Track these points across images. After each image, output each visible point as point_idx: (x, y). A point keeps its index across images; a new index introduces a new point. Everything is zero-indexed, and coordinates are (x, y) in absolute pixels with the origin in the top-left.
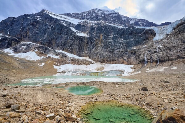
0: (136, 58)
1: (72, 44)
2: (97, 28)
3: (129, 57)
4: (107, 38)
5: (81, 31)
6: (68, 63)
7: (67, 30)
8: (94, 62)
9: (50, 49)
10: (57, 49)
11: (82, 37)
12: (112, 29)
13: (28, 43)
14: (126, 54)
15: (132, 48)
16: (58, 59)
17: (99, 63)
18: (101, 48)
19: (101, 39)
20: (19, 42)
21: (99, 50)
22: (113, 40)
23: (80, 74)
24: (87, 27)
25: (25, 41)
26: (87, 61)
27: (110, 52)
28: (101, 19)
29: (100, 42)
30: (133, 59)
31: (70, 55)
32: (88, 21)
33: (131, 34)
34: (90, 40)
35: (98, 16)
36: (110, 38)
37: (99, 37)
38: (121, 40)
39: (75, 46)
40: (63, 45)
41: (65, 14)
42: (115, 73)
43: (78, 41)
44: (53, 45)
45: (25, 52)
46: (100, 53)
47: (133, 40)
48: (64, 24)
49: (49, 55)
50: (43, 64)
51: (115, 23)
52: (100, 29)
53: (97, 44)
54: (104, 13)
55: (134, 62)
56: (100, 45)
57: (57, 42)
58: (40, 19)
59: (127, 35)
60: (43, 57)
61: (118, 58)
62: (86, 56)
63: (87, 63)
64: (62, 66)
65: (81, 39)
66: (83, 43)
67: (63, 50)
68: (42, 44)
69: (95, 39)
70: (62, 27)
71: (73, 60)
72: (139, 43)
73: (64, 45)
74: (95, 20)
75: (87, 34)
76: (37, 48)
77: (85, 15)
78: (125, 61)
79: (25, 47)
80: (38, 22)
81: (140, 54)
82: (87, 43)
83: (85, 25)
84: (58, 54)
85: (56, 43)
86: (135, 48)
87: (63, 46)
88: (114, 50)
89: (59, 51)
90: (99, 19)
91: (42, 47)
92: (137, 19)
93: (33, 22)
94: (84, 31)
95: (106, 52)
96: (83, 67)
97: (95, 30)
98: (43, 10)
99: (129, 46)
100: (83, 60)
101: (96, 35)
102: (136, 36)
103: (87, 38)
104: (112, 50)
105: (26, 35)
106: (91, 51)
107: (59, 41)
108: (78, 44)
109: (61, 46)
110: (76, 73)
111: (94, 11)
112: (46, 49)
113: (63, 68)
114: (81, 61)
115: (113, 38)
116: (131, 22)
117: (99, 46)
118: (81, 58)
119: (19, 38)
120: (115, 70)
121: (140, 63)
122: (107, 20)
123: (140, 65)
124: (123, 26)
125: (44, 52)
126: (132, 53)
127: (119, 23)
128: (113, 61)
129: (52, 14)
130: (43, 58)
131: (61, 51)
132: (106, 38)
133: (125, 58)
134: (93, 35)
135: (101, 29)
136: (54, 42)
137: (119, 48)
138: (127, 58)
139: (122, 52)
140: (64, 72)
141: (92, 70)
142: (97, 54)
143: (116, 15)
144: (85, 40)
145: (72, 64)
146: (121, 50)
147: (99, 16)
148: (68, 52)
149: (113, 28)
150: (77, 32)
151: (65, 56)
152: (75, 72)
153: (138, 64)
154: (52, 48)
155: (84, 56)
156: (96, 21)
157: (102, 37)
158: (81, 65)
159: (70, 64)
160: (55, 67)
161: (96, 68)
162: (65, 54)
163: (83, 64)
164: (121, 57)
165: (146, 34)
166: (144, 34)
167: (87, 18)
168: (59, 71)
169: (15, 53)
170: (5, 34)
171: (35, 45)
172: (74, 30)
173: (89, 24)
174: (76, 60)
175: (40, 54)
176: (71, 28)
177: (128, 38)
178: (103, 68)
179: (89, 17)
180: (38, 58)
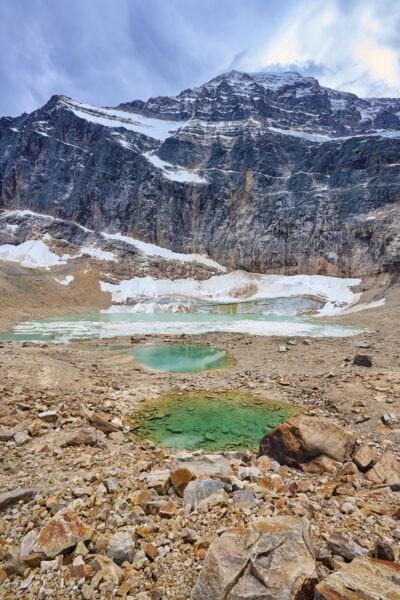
0: (373, 254)
1: (153, 211)
2: (236, 149)
3: (346, 250)
4: (270, 182)
5: (180, 163)
6: (142, 275)
7: (135, 165)
8: (224, 269)
9: (86, 230)
10: (107, 229)
11: (182, 184)
12: (288, 151)
13: (22, 213)
14: (335, 239)
15: (361, 218)
16: (111, 263)
17: (240, 274)
18: (248, 222)
19: (248, 189)
21: (241, 227)
22: (289, 189)
23: (180, 308)
24: (201, 147)
25: (14, 209)
26: (200, 266)
27: (280, 234)
28: (248, 113)
29: (243, 202)
30: (362, 256)
31: (148, 249)
32: (204, 124)
33: (360, 164)
34: (210, 196)
35: (236, 101)
36: (281, 182)
37: (243, 182)
38: (321, 189)
39: (160, 218)
40: (123, 214)
41: (124, 107)
42: (294, 304)
43: (171, 199)
44: (95, 217)
45: (17, 243)
46: (244, 239)
47: (365, 185)
48: (125, 144)
49: (84, 250)
50: (70, 278)
51: (301, 123)
52: (246, 151)
53: (234, 206)
54: (262, 88)
55: (363, 269)
56: (243, 211)
57: (106, 207)
58: (49, 132)
59: (344, 170)
60: (66, 257)
61: (307, 254)
62: (197, 252)
63: (200, 274)
64: (124, 283)
65: (180, 191)
66: (187, 206)
67: (125, 231)
68: (61, 215)
69: (227, 191)
70: (119, 155)
71: (157, 265)
72: (388, 196)
73: (127, 217)
74: (227, 118)
75: (201, 174)
76: (50, 229)
77: (193, 100)
78: (329, 265)
79: (14, 227)
80: (42, 142)
81: (389, 240)
82: (202, 207)
83: (194, 142)
84: (109, 247)
85: (103, 211)
86: (371, 217)
87: (125, 219)
88: (292, 225)
89: (113, 237)
90: (240, 115)
91: (62, 224)
92: (389, 100)
93: (29, 142)
94: (188, 164)
95: (263, 234)
96: (187, 287)
97: (228, 157)
98: (55, 99)
99: (350, 211)
100: (190, 264)
101: (232, 177)
102: (378, 169)
103: (201, 188)
104: (286, 225)
105: (14, 189)
106: (212, 232)
107: (110, 203)
108: (170, 211)
109: (118, 221)
110: (166, 306)
111: (223, 82)
112: (75, 230)
113: (127, 289)
114: (183, 268)
115: (292, 185)
116: (365, 116)
117: (241, 216)
118: (183, 258)
120: (292, 297)
121: (386, 271)
122: (271, 116)
123: (386, 279)
124: (333, 135)
125: (69, 240)
126: (358, 235)
127: (315, 122)
128: (287, 264)
129: (84, 110)
130: (68, 261)
131: (118, 236)
132: (265, 183)
133: (332, 255)
134: (220, 174)
135: (250, 151)
136: (95, 207)
137: (312, 219)
138: (340, 254)
139: (321, 232)
140: (130, 302)
141: (218, 295)
142: (234, 242)
143: (307, 90)
144: (195, 197)
145: (155, 275)
146: (319, 226)
147: (243, 100)
148: (140, 237)
149: (293, 145)
150: (167, 168)
151: (133, 253)
152: (164, 301)
153: (379, 273)
154: (93, 228)
155: (190, 252)
156: (230, 123)
157: (251, 181)
158: (183, 280)
159: (149, 278)
160: (105, 287)
161: (229, 289)
162: (133, 246)
163: (190, 276)
164: (316, 250)
167: (198, 114)
168: (115, 300)
171: (42, 219)
172: (155, 161)
173: (207, 136)
174: (165, 263)
175: (58, 248)
176: (146, 155)
177: (349, 181)
178: (253, 289)
179: (206, 109)
180: (54, 259)
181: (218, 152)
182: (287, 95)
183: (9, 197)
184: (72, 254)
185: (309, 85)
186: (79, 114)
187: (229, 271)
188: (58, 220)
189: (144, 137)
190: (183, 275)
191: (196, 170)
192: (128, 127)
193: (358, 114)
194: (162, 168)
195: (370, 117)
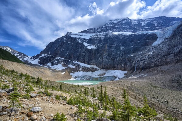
0: (130, 65)
1: (84, 56)
4: (111, 47)
5: (91, 44)
6: (80, 71)
7: (81, 46)
9: (70, 61)
11: (91, 49)
12: (116, 39)
13: (58, 58)
15: (130, 56)
16: (74, 68)
17: (103, 70)
18: (106, 57)
20: (54, 58)
21: (104, 58)
23: (86, 79)
26: (93, 68)
27: (112, 60)
31: (82, 65)
33: (132, 41)
34: (97, 51)
35: (106, 27)
36: (114, 47)
38: (122, 48)
39: (86, 57)
40: (78, 57)
42: (111, 78)
43: (88, 53)
44: (72, 58)
45: (56, 65)
46: (104, 61)
47: (132, 47)
48: (80, 41)
49: (69, 66)
50: (64, 72)
52: (106, 40)
53: (103, 53)
55: (128, 69)
56: (105, 54)
58: (65, 41)
59: (128, 43)
60: (65, 67)
62: (93, 65)
63: (93, 70)
64: (76, 73)
65: (90, 51)
66: (92, 54)
67: (78, 61)
68: (66, 58)
69: (101, 50)
70: (78, 44)
71: (83, 68)
72: (137, 50)
75: (95, 46)
76: (63, 61)
77: (97, 28)
79: (57, 61)
80: (64, 43)
81: (133, 62)
82: (95, 54)
83: (95, 38)
84: (74, 65)
85: (74, 57)
86: (132, 55)
88: (115, 57)
89: (75, 62)
91: (65, 60)
93: (62, 43)
94: (93, 44)
95: (109, 60)
96: (89, 74)
97: (102, 41)
98: (68, 33)
99: (127, 54)
100: (91, 68)
101: (102, 46)
103: (95, 50)
105: (58, 53)
106: (97, 60)
107: (75, 55)
108: (88, 56)
109: (77, 59)
110: (83, 78)
112: (68, 61)
113: (76, 74)
114: (89, 69)
115: (116, 47)
116: (143, 24)
117: (104, 56)
118: (89, 66)
119: (54, 56)
120: (111, 76)
121: (131, 70)
125: (66, 63)
128: (114, 67)
131: (76, 62)
134: (99, 46)
136: (72, 56)
137: (119, 56)
138: (124, 65)
141: (96, 76)
142: (102, 62)
144: (94, 52)
145: (83, 71)
146: (120, 58)
148: (81, 62)
151: (79, 66)
154: (72, 60)
157: (106, 47)
160: (71, 74)
162: (79, 64)
163: (91, 71)
164: (120, 64)
165: (147, 39)
166: (145, 40)
167: (98, 31)
168: (72, 77)
169: (52, 66)
170: (48, 54)
171: (62, 59)
172: (86, 44)
173: (98, 37)
174: (85, 68)
175: (64, 65)
176: (84, 43)
177: (129, 46)
178: (104, 74)
179: (100, 30)
180: (63, 68)
181: (100, 41)
182: (120, 23)
183: (57, 55)
185: (126, 19)
186: (72, 36)
187: (100, 69)
189: (84, 39)
190: (89, 71)
192: (81, 37)
193: (141, 24)
194: (87, 46)
195: (145, 24)
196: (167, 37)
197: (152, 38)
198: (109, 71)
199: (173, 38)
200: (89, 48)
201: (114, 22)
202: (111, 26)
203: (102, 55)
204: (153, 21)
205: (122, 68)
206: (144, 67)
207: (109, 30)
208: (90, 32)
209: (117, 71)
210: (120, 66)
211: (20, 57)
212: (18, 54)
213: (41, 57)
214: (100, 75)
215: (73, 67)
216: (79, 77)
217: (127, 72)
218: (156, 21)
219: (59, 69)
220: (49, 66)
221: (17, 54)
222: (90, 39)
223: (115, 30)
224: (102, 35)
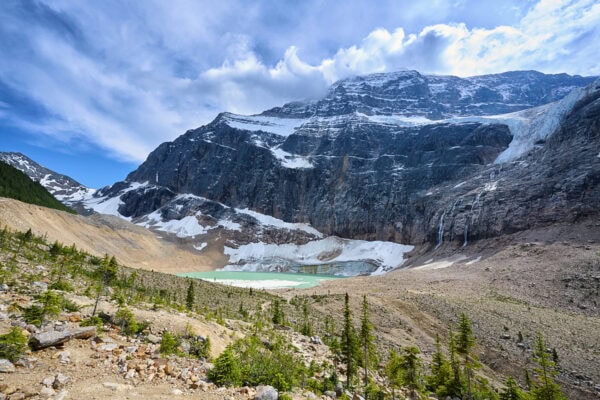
0: (424, 226)
1: (272, 191)
2: (338, 139)
3: (408, 222)
4: (362, 163)
5: (298, 153)
6: (256, 241)
7: (263, 158)
8: (320, 235)
9: (225, 207)
10: (239, 206)
11: (295, 170)
12: (379, 137)
13: (187, 196)
14: (402, 211)
15: (422, 194)
16: (236, 232)
17: (333, 239)
18: (343, 196)
19: (344, 169)
20: (172, 196)
22: (375, 169)
24: (314, 139)
25: (183, 193)
26: (302, 233)
27: (365, 206)
29: (341, 180)
30: (419, 226)
31: (265, 220)
32: (321, 119)
33: (431, 147)
34: (314, 176)
36: (370, 164)
37: (341, 164)
38: (398, 169)
39: (277, 196)
40: (251, 195)
41: (266, 113)
43: (285, 182)
44: (232, 197)
45: (179, 219)
46: (339, 209)
47: (430, 165)
48: (259, 143)
49: (221, 223)
50: (204, 245)
51: (402, 108)
52: (345, 141)
53: (333, 183)
54: (369, 87)
56: (340, 188)
57: (240, 190)
58: (212, 140)
59: (417, 152)
60: (208, 227)
61: (383, 223)
62: (302, 221)
63: (300, 239)
64: (242, 247)
65: (292, 175)
66: (297, 186)
67: (251, 207)
68: (210, 197)
69: (328, 173)
70: (253, 152)
71: (269, 233)
72: (445, 175)
73: (254, 196)
75: (310, 160)
76: (201, 208)
77: (316, 101)
78: (397, 233)
79: (180, 207)
80: (207, 147)
82: (308, 186)
83: (310, 135)
84: (237, 219)
85: (238, 193)
86: (429, 193)
87: (252, 198)
88: (374, 199)
89: (242, 211)
90: (349, 110)
91: (208, 203)
93: (199, 148)
94: (303, 152)
95: (354, 206)
96: (288, 250)
97: (332, 145)
98: (220, 115)
99: (415, 187)
100: (294, 231)
101: (333, 161)
102: (442, 151)
103: (308, 171)
104: (369, 199)
105: (185, 180)
106: (315, 205)
107: (245, 186)
108: (285, 191)
109: (247, 199)
111: (340, 88)
112: (218, 208)
113: (244, 252)
114: (288, 235)
115: (378, 165)
117: (338, 192)
118: (290, 226)
119: (172, 188)
121: (428, 241)
122: (376, 106)
123: (426, 247)
124: (430, 117)
125: (213, 215)
126: (418, 209)
127: (415, 106)
128: (368, 232)
129: (238, 120)
130: (209, 231)
131: (246, 211)
132: (357, 164)
133: (399, 225)
134: (324, 159)
135: (348, 140)
136: (233, 190)
137: (388, 195)
138: (404, 225)
139: (393, 205)
140: (242, 263)
141: (308, 258)
142: (332, 212)
144: (303, 178)
145: (266, 241)
146: (392, 200)
148: (261, 211)
150: (286, 157)
151: (253, 224)
153: (424, 242)
154: (229, 205)
155: (297, 221)
157: (346, 164)
158: (286, 245)
159: (261, 244)
160: (227, 250)
161: (319, 252)
162: (254, 219)
163: (292, 241)
164: (389, 220)
165: (478, 143)
166: (471, 143)
167: (318, 112)
168: (231, 260)
169: (164, 221)
170: (153, 182)
171: (198, 200)
172: (278, 153)
173: (320, 130)
174: (275, 231)
175: (204, 221)
176: (272, 149)
177: (419, 162)
178: (338, 252)
179: (324, 108)
180: (200, 230)
181: (325, 142)
182: (391, 88)
183: (182, 185)
184: (212, 226)
185: (410, 77)
186: (233, 125)
187: (325, 237)
188: (208, 200)
189: (274, 136)
190: (287, 241)
191: (308, 157)
192: (264, 129)
193: (458, 93)
194: (283, 158)
195: (470, 94)
196: (542, 136)
197: (496, 138)
198: (352, 242)
199: (562, 141)
200: (290, 164)
201: (372, 84)
202: (363, 95)
203: (330, 190)
204: (498, 84)
205: (398, 236)
206: (468, 233)
207: (355, 108)
208: (293, 113)
209: (379, 243)
210: (390, 228)
211: (59, 189)
212: (54, 181)
213: (130, 193)
214: (324, 257)
215: (236, 227)
216: (253, 260)
217: (413, 247)
218: (505, 86)
219: (186, 232)
220: (153, 222)
221: (50, 178)
222: (292, 138)
223: (374, 110)
224: (331, 125)
